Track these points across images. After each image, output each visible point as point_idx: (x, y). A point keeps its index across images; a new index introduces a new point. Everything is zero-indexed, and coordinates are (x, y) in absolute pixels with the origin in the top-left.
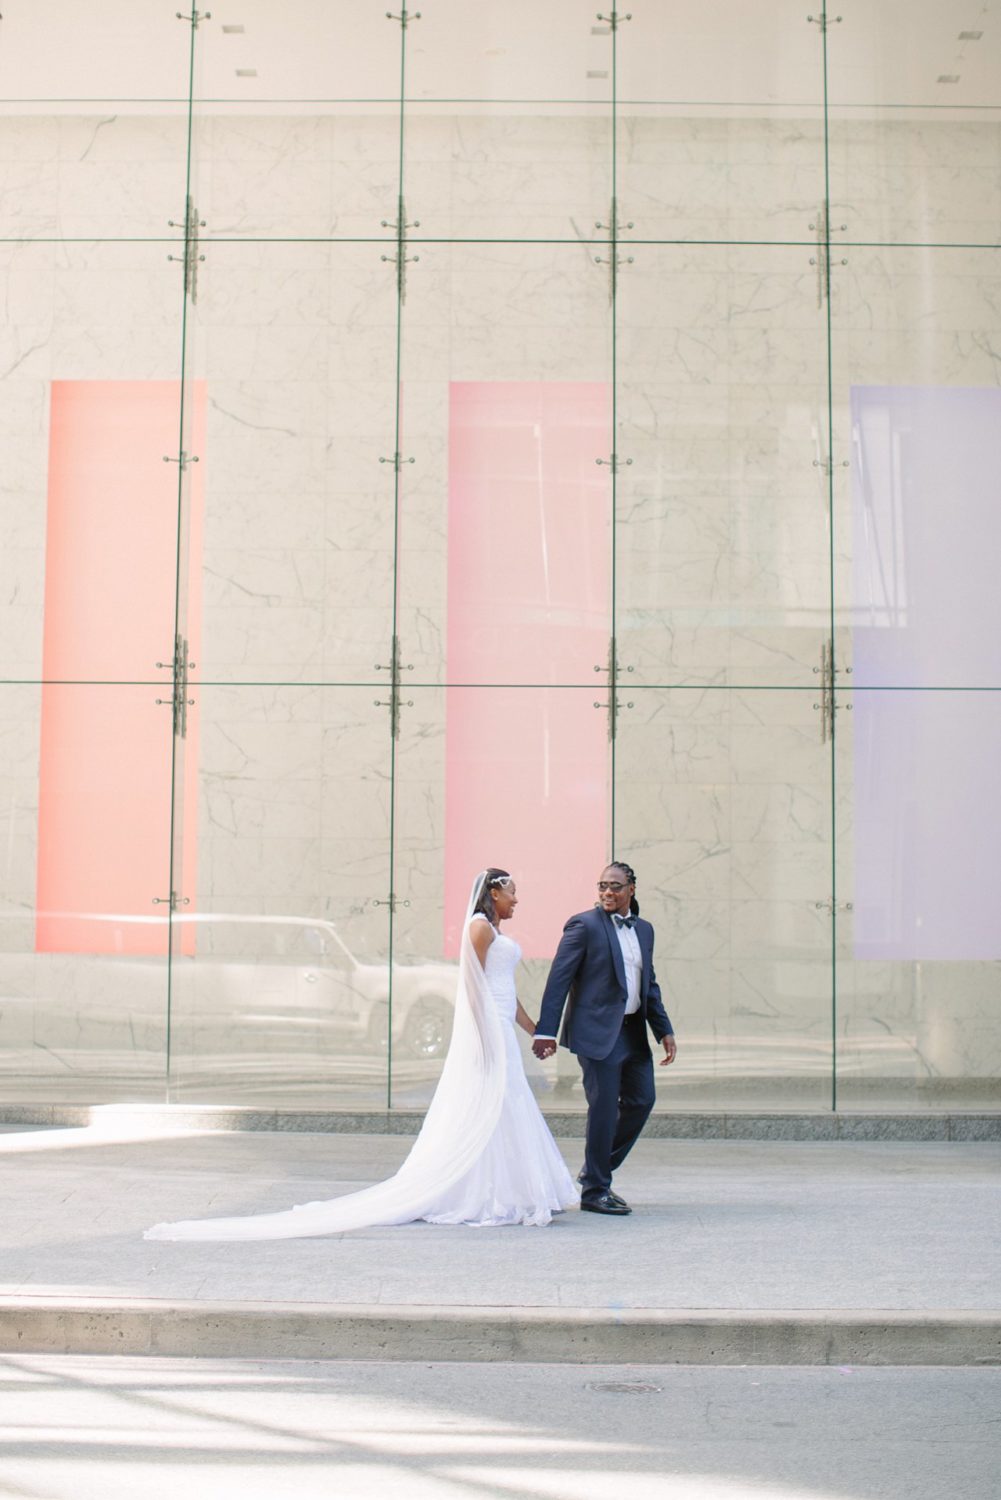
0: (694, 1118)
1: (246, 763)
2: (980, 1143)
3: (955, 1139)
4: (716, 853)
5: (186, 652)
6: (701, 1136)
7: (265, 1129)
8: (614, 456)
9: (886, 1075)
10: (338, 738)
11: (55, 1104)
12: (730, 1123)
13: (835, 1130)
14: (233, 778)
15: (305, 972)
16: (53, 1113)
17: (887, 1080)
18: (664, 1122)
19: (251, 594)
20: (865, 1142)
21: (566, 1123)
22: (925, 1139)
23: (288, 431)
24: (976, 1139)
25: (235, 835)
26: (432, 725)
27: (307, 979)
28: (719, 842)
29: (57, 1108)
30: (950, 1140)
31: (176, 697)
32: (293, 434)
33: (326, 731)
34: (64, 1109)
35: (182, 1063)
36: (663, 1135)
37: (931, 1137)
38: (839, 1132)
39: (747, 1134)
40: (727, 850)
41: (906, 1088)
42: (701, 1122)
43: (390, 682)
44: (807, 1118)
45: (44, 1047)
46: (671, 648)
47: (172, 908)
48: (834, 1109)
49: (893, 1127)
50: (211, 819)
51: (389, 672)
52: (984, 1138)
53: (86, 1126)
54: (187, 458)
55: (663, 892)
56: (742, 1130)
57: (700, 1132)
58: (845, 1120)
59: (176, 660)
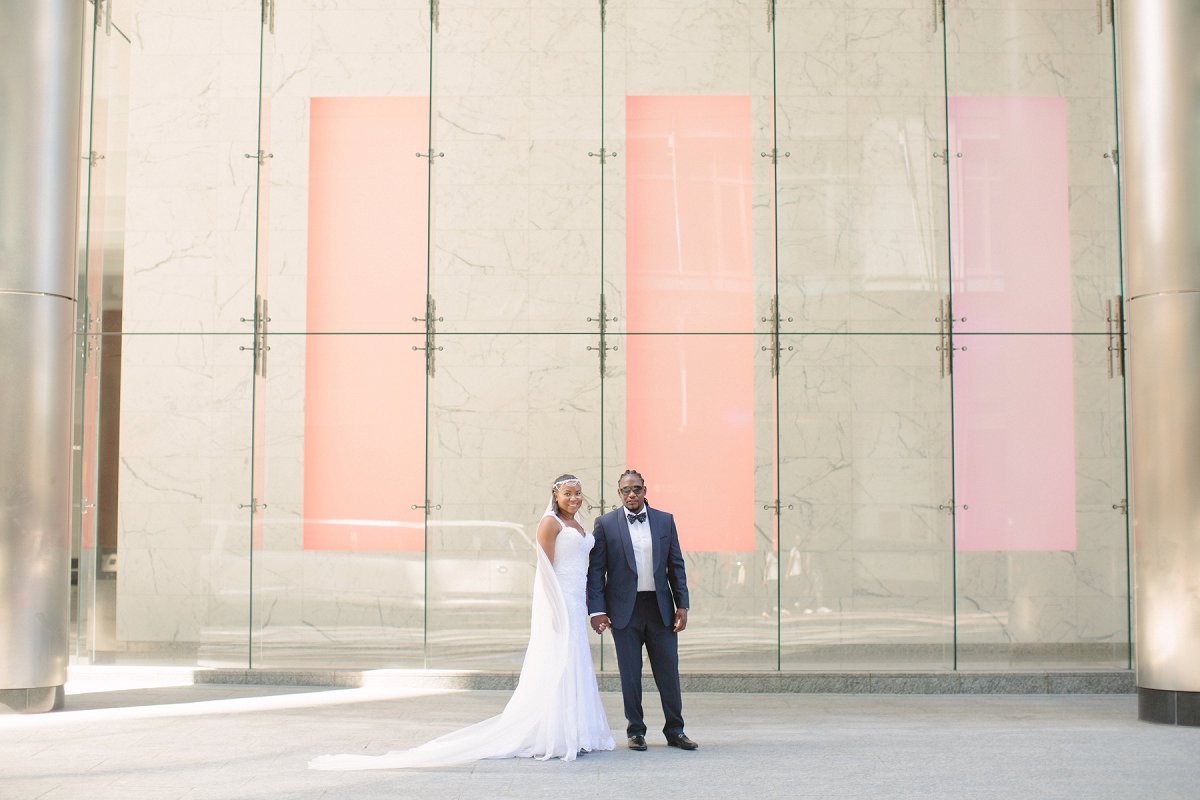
0: (845, 677)
1: (469, 398)
2: (1072, 695)
3: (1052, 692)
4: (841, 467)
5: (434, 309)
6: (851, 691)
7: (504, 689)
8: (775, 151)
9: (976, 641)
10: (541, 378)
11: (336, 670)
12: (874, 680)
13: (956, 685)
14: (458, 411)
15: (496, 564)
16: (335, 677)
17: (976, 646)
18: (821, 680)
19: (471, 265)
20: (981, 695)
21: (744, 682)
22: (1029, 692)
23: (498, 136)
24: (1069, 692)
25: (461, 456)
26: (616, 367)
27: (499, 571)
28: (843, 459)
29: (339, 673)
30: (1048, 693)
31: (428, 344)
32: (502, 138)
33: (531, 373)
34: (343, 674)
35: (436, 637)
36: (821, 691)
37: (1033, 690)
38: (960, 686)
39: (887, 689)
40: (849, 465)
41: (992, 652)
42: (851, 680)
43: (599, 331)
44: (935, 676)
45: (311, 625)
46: (803, 306)
47: (426, 513)
48: (955, 669)
49: (1003, 683)
50: (441, 443)
51: (598, 323)
52: (1076, 690)
53: (358, 687)
54: (435, 154)
55: (799, 499)
56: (883, 686)
57: (850, 688)
58: (965, 677)
59: (428, 316)
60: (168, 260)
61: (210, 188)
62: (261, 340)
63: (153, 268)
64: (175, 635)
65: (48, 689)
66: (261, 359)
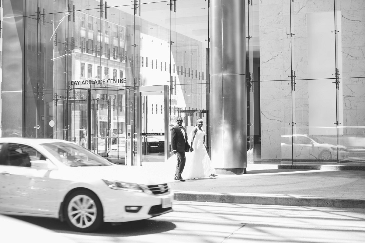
1: (353, 93)
5: (338, 71)
7: (358, 170)
14: (350, 97)
16: (314, 167)
19: (353, 57)
23: (359, 21)
25: (351, 109)
31: (336, 81)
32: (360, 21)
34: (316, 166)
45: (312, 155)
47: (337, 125)
50: (346, 106)
53: (320, 169)
54: (336, 31)
59: (336, 73)
60: (271, 59)
61: (281, 40)
62: (294, 82)
63: (267, 62)
64: (276, 158)
65: (243, 169)
66: (294, 86)
